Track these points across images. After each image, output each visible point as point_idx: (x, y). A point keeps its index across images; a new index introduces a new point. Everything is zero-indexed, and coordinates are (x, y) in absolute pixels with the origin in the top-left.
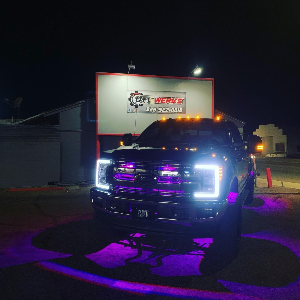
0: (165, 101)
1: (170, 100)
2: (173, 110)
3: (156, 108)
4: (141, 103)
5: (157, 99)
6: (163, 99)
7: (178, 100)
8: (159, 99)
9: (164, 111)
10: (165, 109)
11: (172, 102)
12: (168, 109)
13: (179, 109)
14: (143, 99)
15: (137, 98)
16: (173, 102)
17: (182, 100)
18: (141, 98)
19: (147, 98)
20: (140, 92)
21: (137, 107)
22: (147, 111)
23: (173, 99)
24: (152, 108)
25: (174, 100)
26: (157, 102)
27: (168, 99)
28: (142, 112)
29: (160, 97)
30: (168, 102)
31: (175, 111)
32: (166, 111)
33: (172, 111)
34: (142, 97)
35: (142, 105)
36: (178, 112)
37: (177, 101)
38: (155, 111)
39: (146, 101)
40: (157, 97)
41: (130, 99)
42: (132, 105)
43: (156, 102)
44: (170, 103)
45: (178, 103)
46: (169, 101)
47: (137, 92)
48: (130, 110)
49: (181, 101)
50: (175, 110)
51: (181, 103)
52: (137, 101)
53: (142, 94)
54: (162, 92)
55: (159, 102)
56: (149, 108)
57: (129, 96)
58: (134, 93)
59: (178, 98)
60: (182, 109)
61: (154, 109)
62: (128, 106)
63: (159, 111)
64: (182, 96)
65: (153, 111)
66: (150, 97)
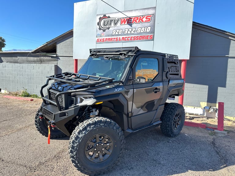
0: (132, 21)
1: (136, 19)
2: (140, 30)
4: (108, 27)
5: (123, 20)
6: (129, 19)
7: (146, 18)
8: (126, 20)
11: (139, 22)
12: (134, 29)
13: (146, 28)
14: (110, 22)
16: (141, 21)
17: (150, 17)
19: (114, 21)
20: (107, 15)
21: (104, 31)
22: (113, 34)
23: (140, 17)
24: (118, 31)
25: (142, 18)
26: (123, 24)
27: (134, 18)
29: (126, 18)
30: (134, 22)
31: (141, 32)
33: (138, 32)
34: (109, 20)
35: (109, 28)
36: (145, 31)
37: (144, 19)
38: (120, 33)
40: (123, 18)
41: (98, 24)
42: (100, 29)
47: (105, 16)
48: (98, 34)
49: (149, 19)
50: (142, 30)
51: (149, 20)
52: (104, 25)
54: (129, 12)
56: (115, 31)
58: (103, 17)
59: (146, 16)
60: (150, 28)
61: (120, 31)
62: (97, 30)
63: (125, 33)
64: (151, 12)
65: (119, 33)
66: (117, 18)
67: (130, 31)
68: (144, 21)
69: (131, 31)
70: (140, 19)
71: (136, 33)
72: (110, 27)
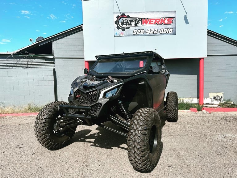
0: (154, 22)
1: (158, 20)
2: (162, 31)
3: (143, 30)
4: (127, 26)
5: (144, 20)
6: (151, 20)
8: (147, 20)
9: (153, 33)
10: (153, 30)
11: (161, 23)
12: (157, 30)
13: (168, 29)
15: (124, 21)
16: (163, 22)
17: (171, 20)
18: (128, 20)
19: (134, 20)
20: (126, 15)
22: (134, 34)
23: (162, 19)
24: (139, 31)
25: (163, 20)
26: (145, 24)
27: (156, 20)
28: (129, 36)
29: (148, 18)
30: (156, 23)
31: (164, 32)
32: (155, 33)
33: (160, 32)
35: (128, 28)
36: (168, 32)
37: (166, 21)
39: (133, 24)
40: (145, 19)
41: (116, 22)
42: (118, 28)
43: (143, 24)
44: (159, 23)
45: (167, 23)
46: (158, 22)
48: (116, 34)
49: (171, 21)
52: (123, 24)
53: (128, 16)
54: (150, 13)
55: (146, 23)
56: (136, 31)
57: (116, 19)
58: (120, 16)
59: (168, 18)
60: (172, 29)
61: (141, 32)
62: (114, 29)
63: (147, 33)
64: (172, 15)
65: (141, 33)
66: (137, 18)
67: (152, 31)
68: (166, 23)
69: (154, 31)
70: (162, 21)
71: (158, 33)
72: (130, 27)
